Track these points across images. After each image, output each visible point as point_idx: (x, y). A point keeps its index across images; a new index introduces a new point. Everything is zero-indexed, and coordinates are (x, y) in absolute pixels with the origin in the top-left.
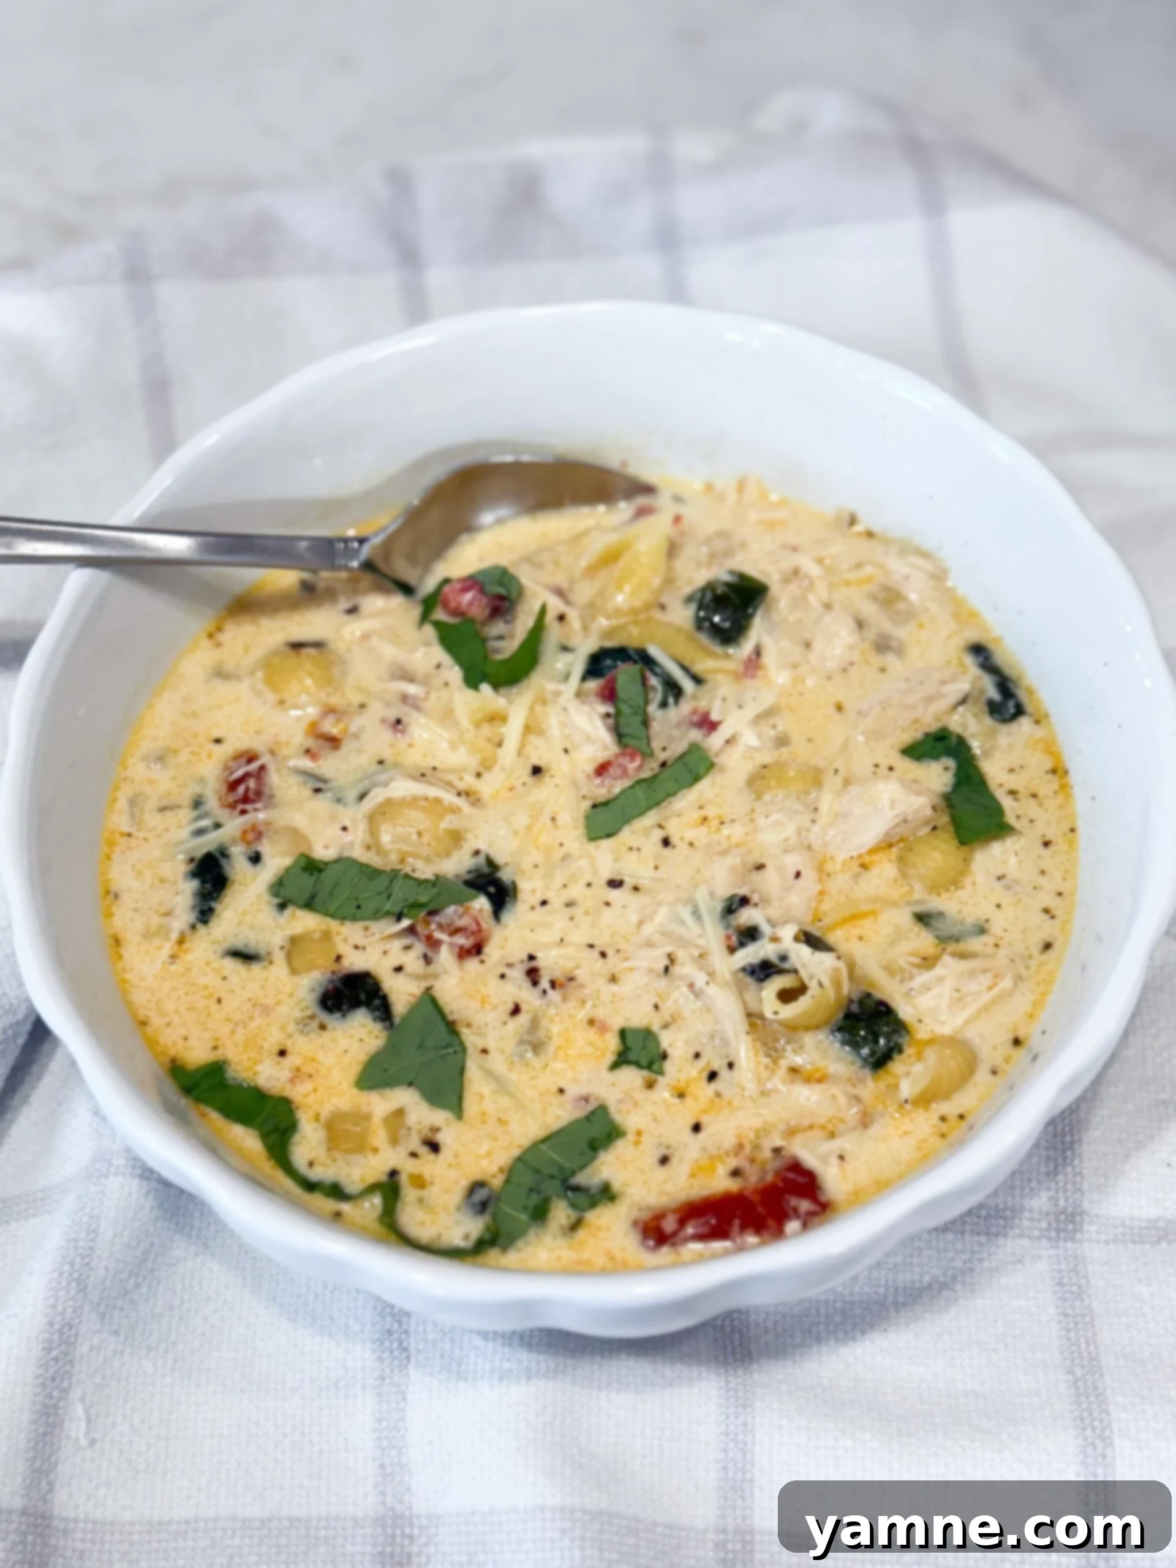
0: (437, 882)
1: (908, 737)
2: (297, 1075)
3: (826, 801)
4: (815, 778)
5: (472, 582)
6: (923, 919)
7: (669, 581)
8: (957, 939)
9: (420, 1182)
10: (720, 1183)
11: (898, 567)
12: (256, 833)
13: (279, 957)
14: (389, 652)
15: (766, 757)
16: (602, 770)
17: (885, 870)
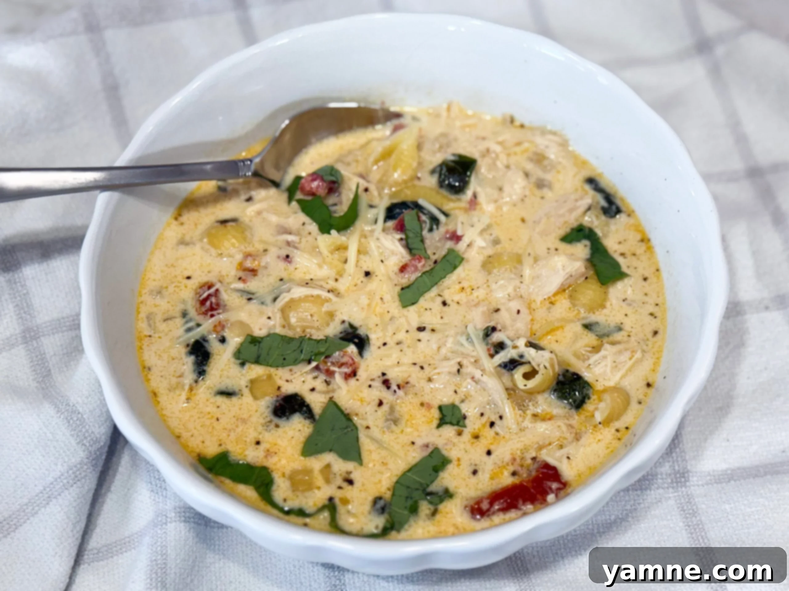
0: (327, 339)
1: (562, 232)
2: (268, 453)
3: (527, 272)
4: (518, 260)
5: (315, 176)
6: (588, 327)
7: (420, 164)
8: (608, 335)
9: (345, 501)
10: (507, 480)
11: (541, 142)
12: (220, 326)
13: (246, 392)
14: (274, 219)
15: (490, 251)
16: (403, 269)
17: (563, 303)
